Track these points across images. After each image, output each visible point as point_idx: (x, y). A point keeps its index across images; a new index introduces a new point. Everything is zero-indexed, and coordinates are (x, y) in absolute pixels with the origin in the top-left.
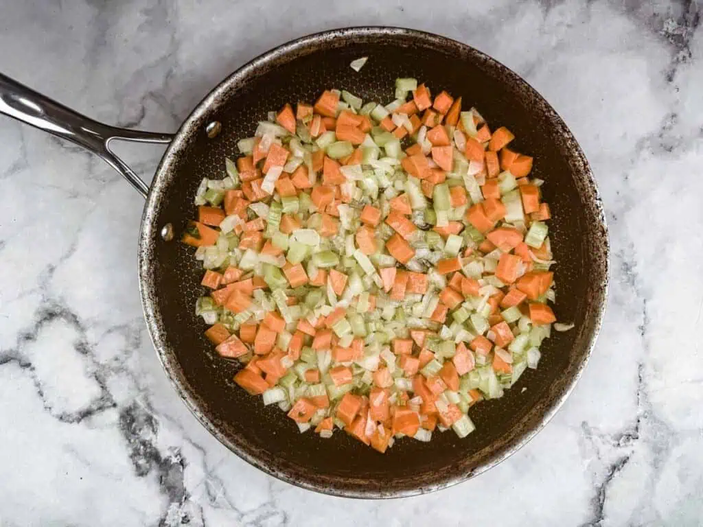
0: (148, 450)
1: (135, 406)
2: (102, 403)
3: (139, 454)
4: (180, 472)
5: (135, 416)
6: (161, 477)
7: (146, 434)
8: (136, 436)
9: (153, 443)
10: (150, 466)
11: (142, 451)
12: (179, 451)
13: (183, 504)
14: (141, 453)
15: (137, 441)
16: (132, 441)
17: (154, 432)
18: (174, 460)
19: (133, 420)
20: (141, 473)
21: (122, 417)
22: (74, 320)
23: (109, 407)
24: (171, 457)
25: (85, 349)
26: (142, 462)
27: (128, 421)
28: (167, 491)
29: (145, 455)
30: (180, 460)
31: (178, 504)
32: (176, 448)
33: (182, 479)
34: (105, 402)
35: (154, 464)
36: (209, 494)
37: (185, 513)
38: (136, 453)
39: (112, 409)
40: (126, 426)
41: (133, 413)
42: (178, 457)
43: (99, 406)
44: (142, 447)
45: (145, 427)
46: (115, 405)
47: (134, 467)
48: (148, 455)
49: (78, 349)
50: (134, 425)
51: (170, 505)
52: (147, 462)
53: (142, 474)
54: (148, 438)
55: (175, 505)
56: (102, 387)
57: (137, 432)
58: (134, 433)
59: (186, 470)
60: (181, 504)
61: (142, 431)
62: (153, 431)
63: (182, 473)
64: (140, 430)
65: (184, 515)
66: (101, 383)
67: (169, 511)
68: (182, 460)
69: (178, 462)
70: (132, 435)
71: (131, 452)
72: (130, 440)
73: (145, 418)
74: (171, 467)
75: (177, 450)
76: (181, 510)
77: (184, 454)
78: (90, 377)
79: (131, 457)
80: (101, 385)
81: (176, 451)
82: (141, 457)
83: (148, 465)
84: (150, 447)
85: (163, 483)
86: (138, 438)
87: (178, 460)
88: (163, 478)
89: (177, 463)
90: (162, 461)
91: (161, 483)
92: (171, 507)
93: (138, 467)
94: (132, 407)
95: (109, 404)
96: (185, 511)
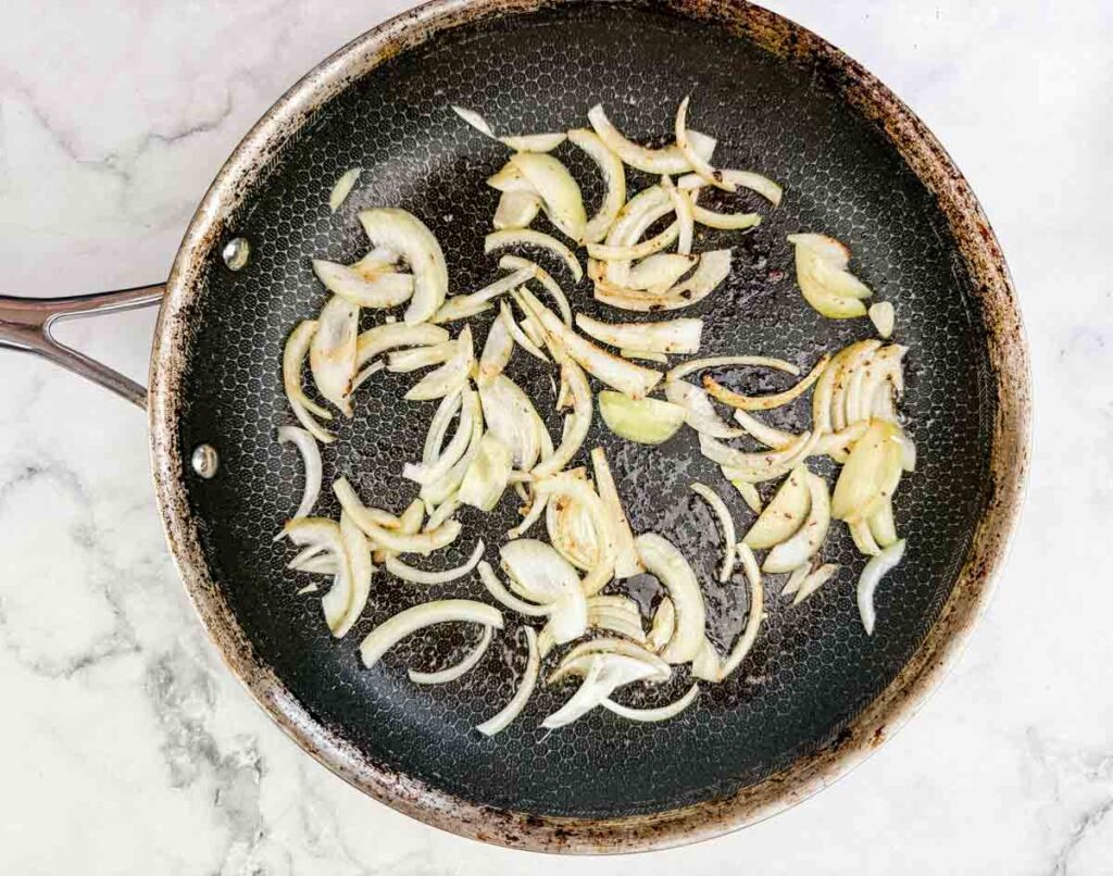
0: (197, 738)
1: (177, 653)
2: (114, 643)
3: (180, 746)
4: (254, 783)
5: (175, 672)
6: (218, 791)
7: (195, 707)
8: (176, 711)
9: (206, 724)
10: (198, 768)
11: (183, 742)
12: (255, 742)
13: (256, 846)
14: (183, 743)
15: (177, 719)
16: (167, 719)
17: (211, 704)
18: (245, 760)
19: (170, 680)
20: (180, 781)
21: (151, 672)
22: (74, 482)
23: (126, 651)
24: (238, 753)
25: (89, 538)
26: (183, 760)
27: (162, 681)
28: (227, 817)
29: (190, 748)
30: (255, 760)
31: (246, 845)
32: (249, 737)
33: (257, 797)
34: (120, 641)
35: (205, 764)
36: (307, 827)
37: (259, 864)
38: (172, 743)
39: (133, 654)
40: (157, 690)
41: (171, 665)
42: (253, 753)
43: (107, 649)
44: (185, 732)
45: (193, 694)
46: (138, 649)
47: (167, 768)
48: (194, 748)
49: (77, 539)
50: (172, 688)
51: (230, 846)
52: (193, 761)
53: (181, 785)
54: (197, 715)
55: (240, 847)
56: (117, 613)
57: (178, 701)
58: (171, 704)
59: (264, 779)
60: (252, 846)
61: (185, 703)
62: (208, 701)
63: (258, 787)
64: (183, 699)
65: (256, 868)
66: (115, 604)
67: (229, 859)
68: (259, 761)
69: (252, 763)
70: (168, 709)
71: (162, 739)
72: (162, 717)
73: (194, 675)
74: (236, 772)
75: (252, 740)
76: (250, 858)
77: (264, 748)
78: (94, 592)
79: (164, 749)
80: (115, 609)
81: (249, 744)
82: (181, 750)
83: (193, 766)
84: (200, 733)
85: (219, 803)
86: (179, 714)
87: (252, 759)
88: (220, 794)
89: (248, 766)
90: (222, 760)
91: (216, 801)
92: (232, 850)
93: (175, 770)
94: (171, 654)
95: (128, 645)
96: (258, 859)
